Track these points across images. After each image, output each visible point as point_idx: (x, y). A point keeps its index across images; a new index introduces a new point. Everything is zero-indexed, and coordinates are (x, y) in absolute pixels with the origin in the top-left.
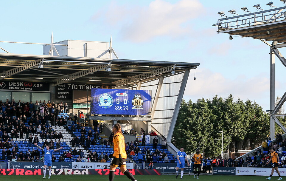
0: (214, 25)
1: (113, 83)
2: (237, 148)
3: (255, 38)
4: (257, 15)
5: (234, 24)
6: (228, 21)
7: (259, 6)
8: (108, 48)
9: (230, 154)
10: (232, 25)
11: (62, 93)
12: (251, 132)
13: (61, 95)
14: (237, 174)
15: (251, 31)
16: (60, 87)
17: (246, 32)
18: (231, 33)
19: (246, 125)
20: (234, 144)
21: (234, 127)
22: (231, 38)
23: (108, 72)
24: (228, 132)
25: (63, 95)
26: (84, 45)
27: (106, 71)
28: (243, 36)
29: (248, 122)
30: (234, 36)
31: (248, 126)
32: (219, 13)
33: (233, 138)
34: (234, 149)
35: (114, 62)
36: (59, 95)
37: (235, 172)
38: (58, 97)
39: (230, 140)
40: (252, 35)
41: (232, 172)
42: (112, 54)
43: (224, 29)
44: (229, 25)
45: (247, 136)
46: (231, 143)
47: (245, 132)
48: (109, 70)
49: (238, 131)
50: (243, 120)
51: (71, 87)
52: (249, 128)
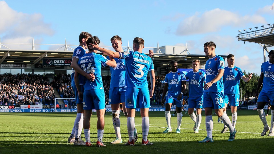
0: (236, 37)
1: (188, 66)
2: (249, 96)
3: (256, 43)
4: (256, 32)
5: (246, 36)
6: (243, 35)
7: (257, 27)
8: (185, 49)
9: (245, 99)
10: (245, 37)
11: (163, 71)
12: (255, 88)
13: (163, 72)
14: (249, 109)
15: (254, 40)
16: (162, 69)
17: (251, 40)
18: (245, 40)
19: (252, 85)
20: (247, 95)
21: (247, 86)
22: (244, 43)
23: (185, 61)
24: (244, 89)
25: (164, 72)
26: (173, 48)
27: (184, 60)
28: (250, 42)
29: (253, 83)
30: (246, 42)
31: (253, 85)
32: (239, 31)
33: (247, 91)
34: (247, 96)
35: (188, 56)
36: (162, 72)
37: (248, 108)
38: (162, 73)
39: (245, 92)
40: (255, 41)
41: (247, 108)
42: (187, 52)
43: (241, 39)
44: (243, 37)
45: (253, 90)
46: (246, 94)
47: (252, 88)
48: (186, 60)
49: (249, 88)
50: (251, 83)
51: (167, 68)
52: (254, 86)
